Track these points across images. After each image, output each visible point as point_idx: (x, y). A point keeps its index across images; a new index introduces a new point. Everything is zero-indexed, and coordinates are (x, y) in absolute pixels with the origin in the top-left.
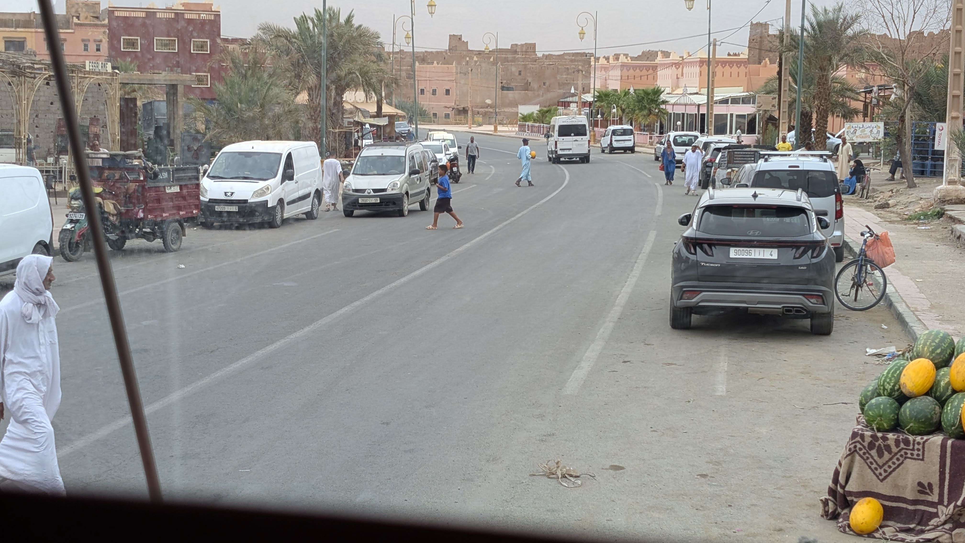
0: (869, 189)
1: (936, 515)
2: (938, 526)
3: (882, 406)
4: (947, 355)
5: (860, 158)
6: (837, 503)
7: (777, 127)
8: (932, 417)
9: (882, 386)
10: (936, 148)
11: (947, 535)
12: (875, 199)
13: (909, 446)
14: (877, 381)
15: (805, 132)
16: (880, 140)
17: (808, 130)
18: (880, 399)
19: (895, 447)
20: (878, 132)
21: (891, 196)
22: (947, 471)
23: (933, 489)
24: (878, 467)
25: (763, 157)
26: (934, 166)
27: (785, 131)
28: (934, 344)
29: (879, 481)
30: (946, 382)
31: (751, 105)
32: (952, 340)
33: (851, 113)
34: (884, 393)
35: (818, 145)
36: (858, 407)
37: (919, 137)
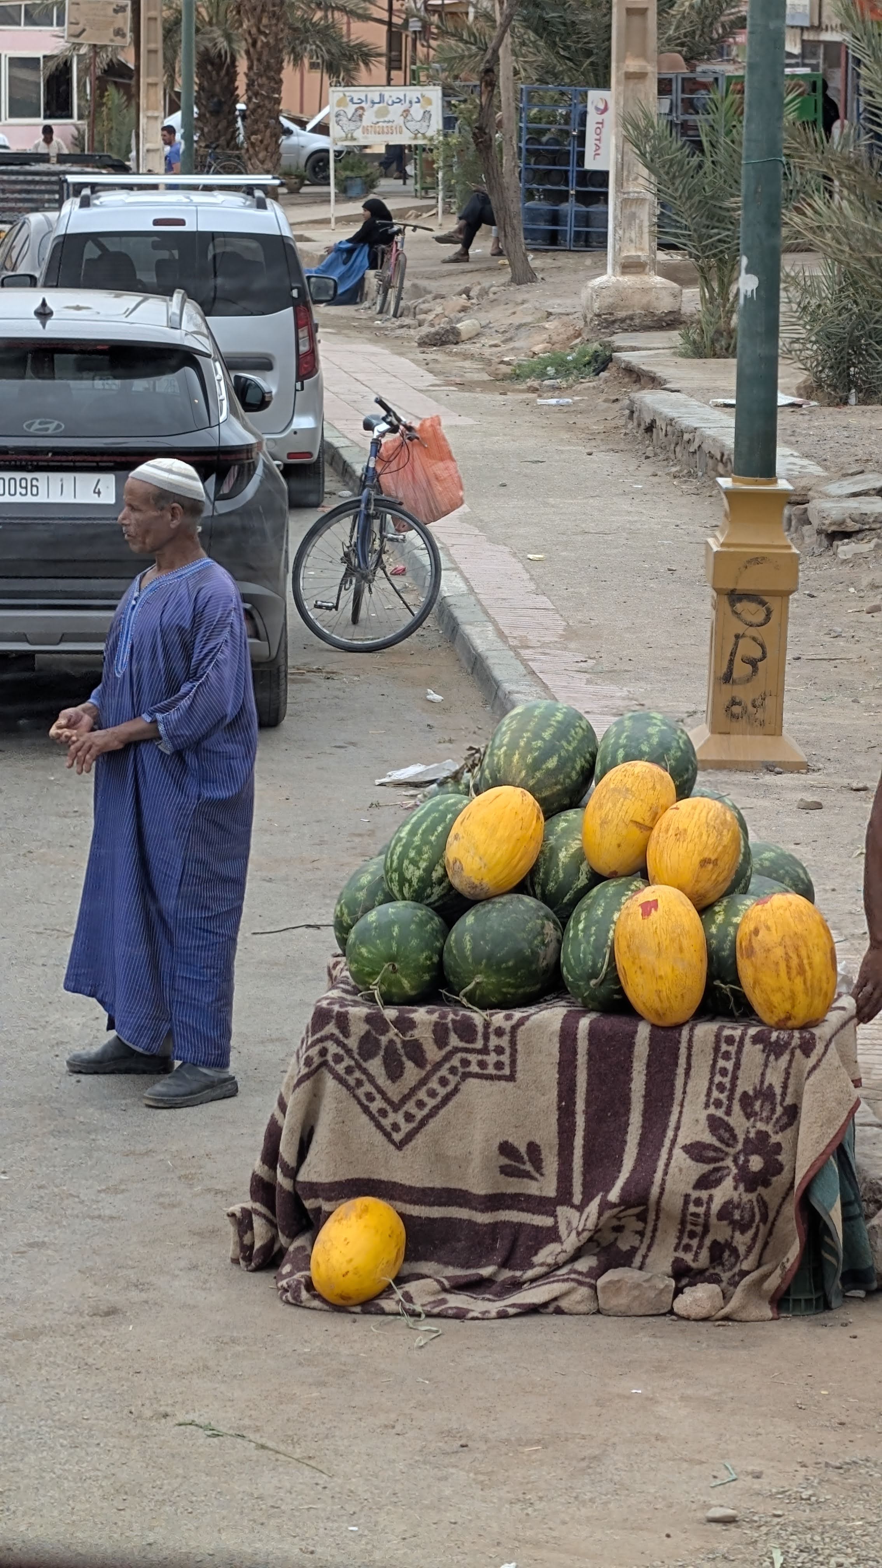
0: (401, 288)
1: (552, 1235)
2: (558, 1267)
3: (396, 930)
4: (574, 775)
5: (380, 194)
6: (277, 1221)
7: (132, 95)
8: (534, 953)
9: (395, 871)
10: (590, 164)
11: (584, 1291)
12: (421, 317)
13: (473, 1040)
14: (383, 857)
15: (216, 113)
16: (431, 139)
17: (226, 108)
18: (391, 909)
19: (435, 1048)
20: (427, 115)
21: (464, 309)
22: (580, 1105)
23: (541, 1160)
24: (388, 1108)
25: (77, 193)
26: (585, 219)
27: (157, 109)
28: (539, 743)
29: (392, 1147)
30: (572, 851)
31: (55, 28)
32: (590, 729)
33: (350, 58)
34: (401, 891)
35: (256, 154)
36: (330, 935)
37: (543, 132)
